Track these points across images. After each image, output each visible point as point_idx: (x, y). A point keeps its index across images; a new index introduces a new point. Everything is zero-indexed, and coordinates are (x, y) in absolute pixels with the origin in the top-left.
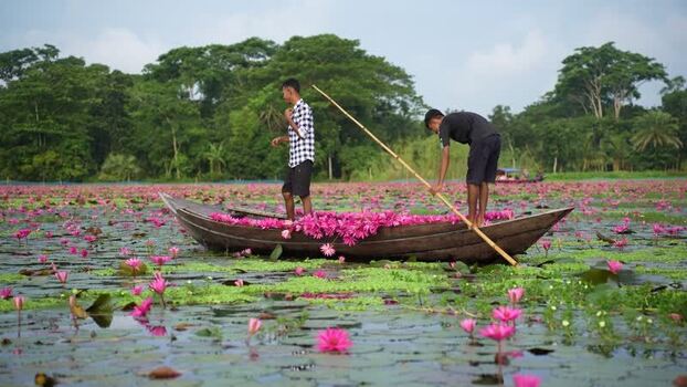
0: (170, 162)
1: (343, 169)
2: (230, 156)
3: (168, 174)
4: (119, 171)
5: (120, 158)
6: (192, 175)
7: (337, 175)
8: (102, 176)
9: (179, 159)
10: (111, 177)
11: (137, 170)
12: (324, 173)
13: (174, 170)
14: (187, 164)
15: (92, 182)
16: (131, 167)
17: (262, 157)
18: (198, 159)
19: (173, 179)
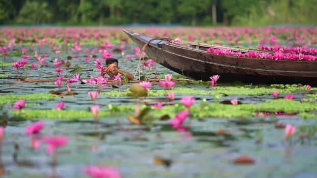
0: (76, 9)
1: (226, 15)
2: (127, 4)
3: (75, 18)
4: (34, 15)
5: (35, 5)
6: (95, 19)
7: (220, 20)
8: (20, 20)
9: (84, 6)
10: (28, 21)
11: (49, 15)
12: (208, 18)
13: (80, 15)
14: (92, 9)
15: (12, 24)
16: (44, 12)
17: (155, 5)
18: (100, 6)
19: (79, 23)
